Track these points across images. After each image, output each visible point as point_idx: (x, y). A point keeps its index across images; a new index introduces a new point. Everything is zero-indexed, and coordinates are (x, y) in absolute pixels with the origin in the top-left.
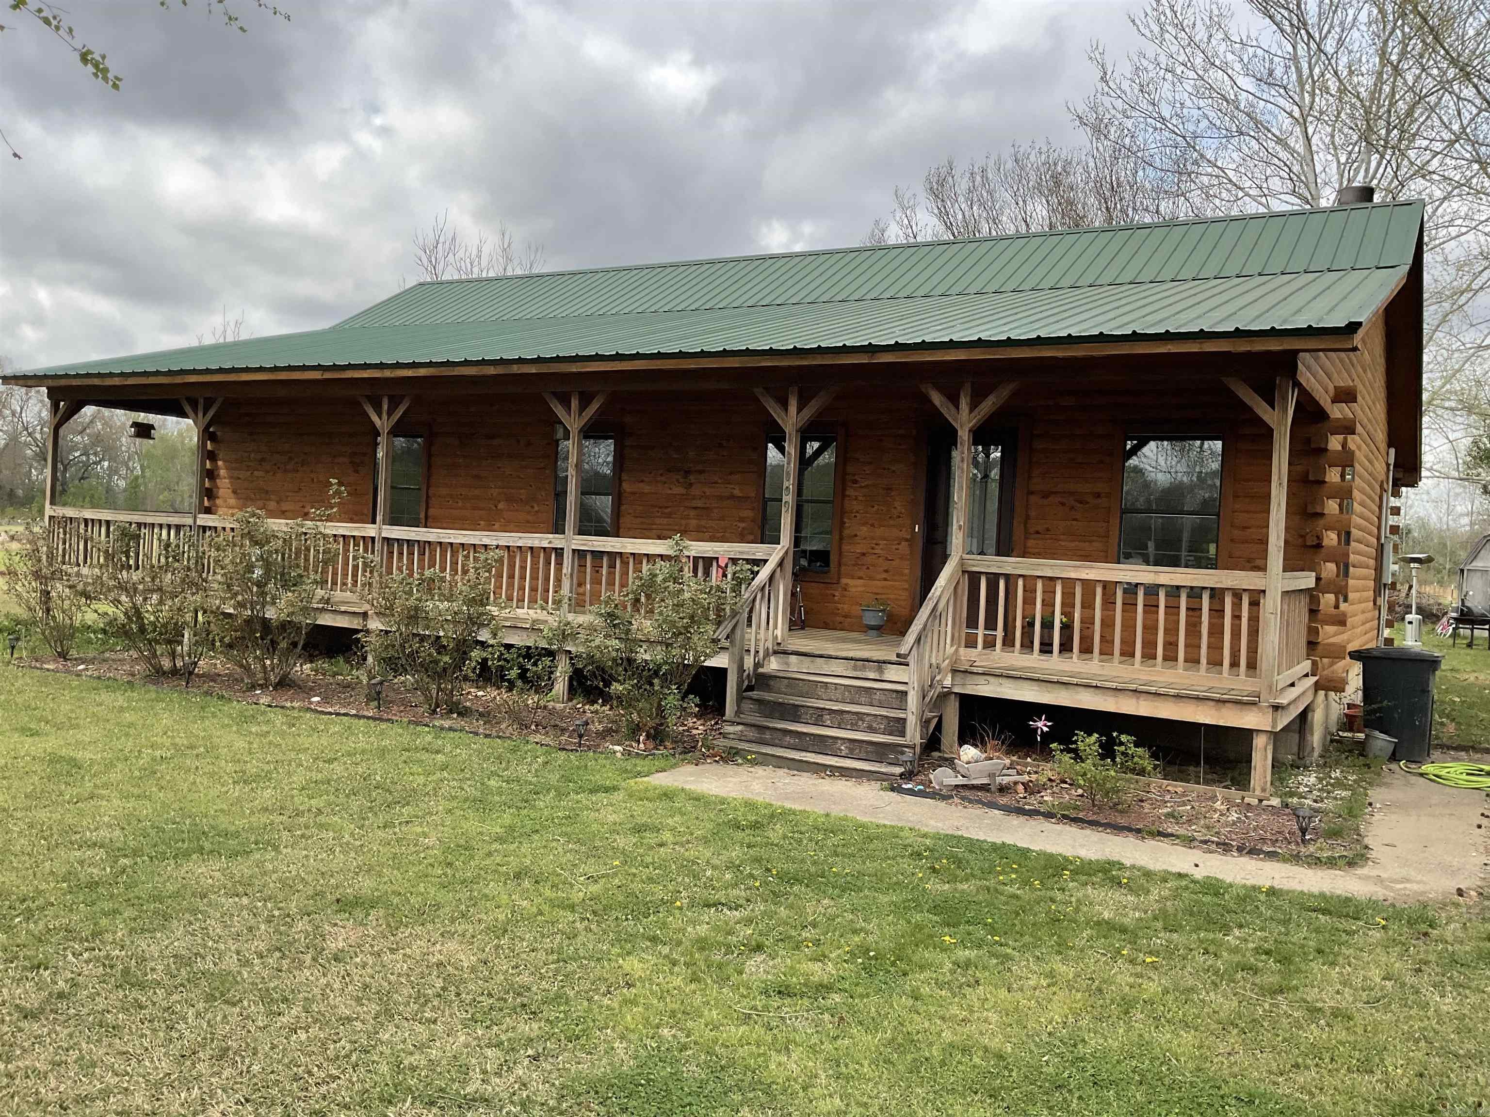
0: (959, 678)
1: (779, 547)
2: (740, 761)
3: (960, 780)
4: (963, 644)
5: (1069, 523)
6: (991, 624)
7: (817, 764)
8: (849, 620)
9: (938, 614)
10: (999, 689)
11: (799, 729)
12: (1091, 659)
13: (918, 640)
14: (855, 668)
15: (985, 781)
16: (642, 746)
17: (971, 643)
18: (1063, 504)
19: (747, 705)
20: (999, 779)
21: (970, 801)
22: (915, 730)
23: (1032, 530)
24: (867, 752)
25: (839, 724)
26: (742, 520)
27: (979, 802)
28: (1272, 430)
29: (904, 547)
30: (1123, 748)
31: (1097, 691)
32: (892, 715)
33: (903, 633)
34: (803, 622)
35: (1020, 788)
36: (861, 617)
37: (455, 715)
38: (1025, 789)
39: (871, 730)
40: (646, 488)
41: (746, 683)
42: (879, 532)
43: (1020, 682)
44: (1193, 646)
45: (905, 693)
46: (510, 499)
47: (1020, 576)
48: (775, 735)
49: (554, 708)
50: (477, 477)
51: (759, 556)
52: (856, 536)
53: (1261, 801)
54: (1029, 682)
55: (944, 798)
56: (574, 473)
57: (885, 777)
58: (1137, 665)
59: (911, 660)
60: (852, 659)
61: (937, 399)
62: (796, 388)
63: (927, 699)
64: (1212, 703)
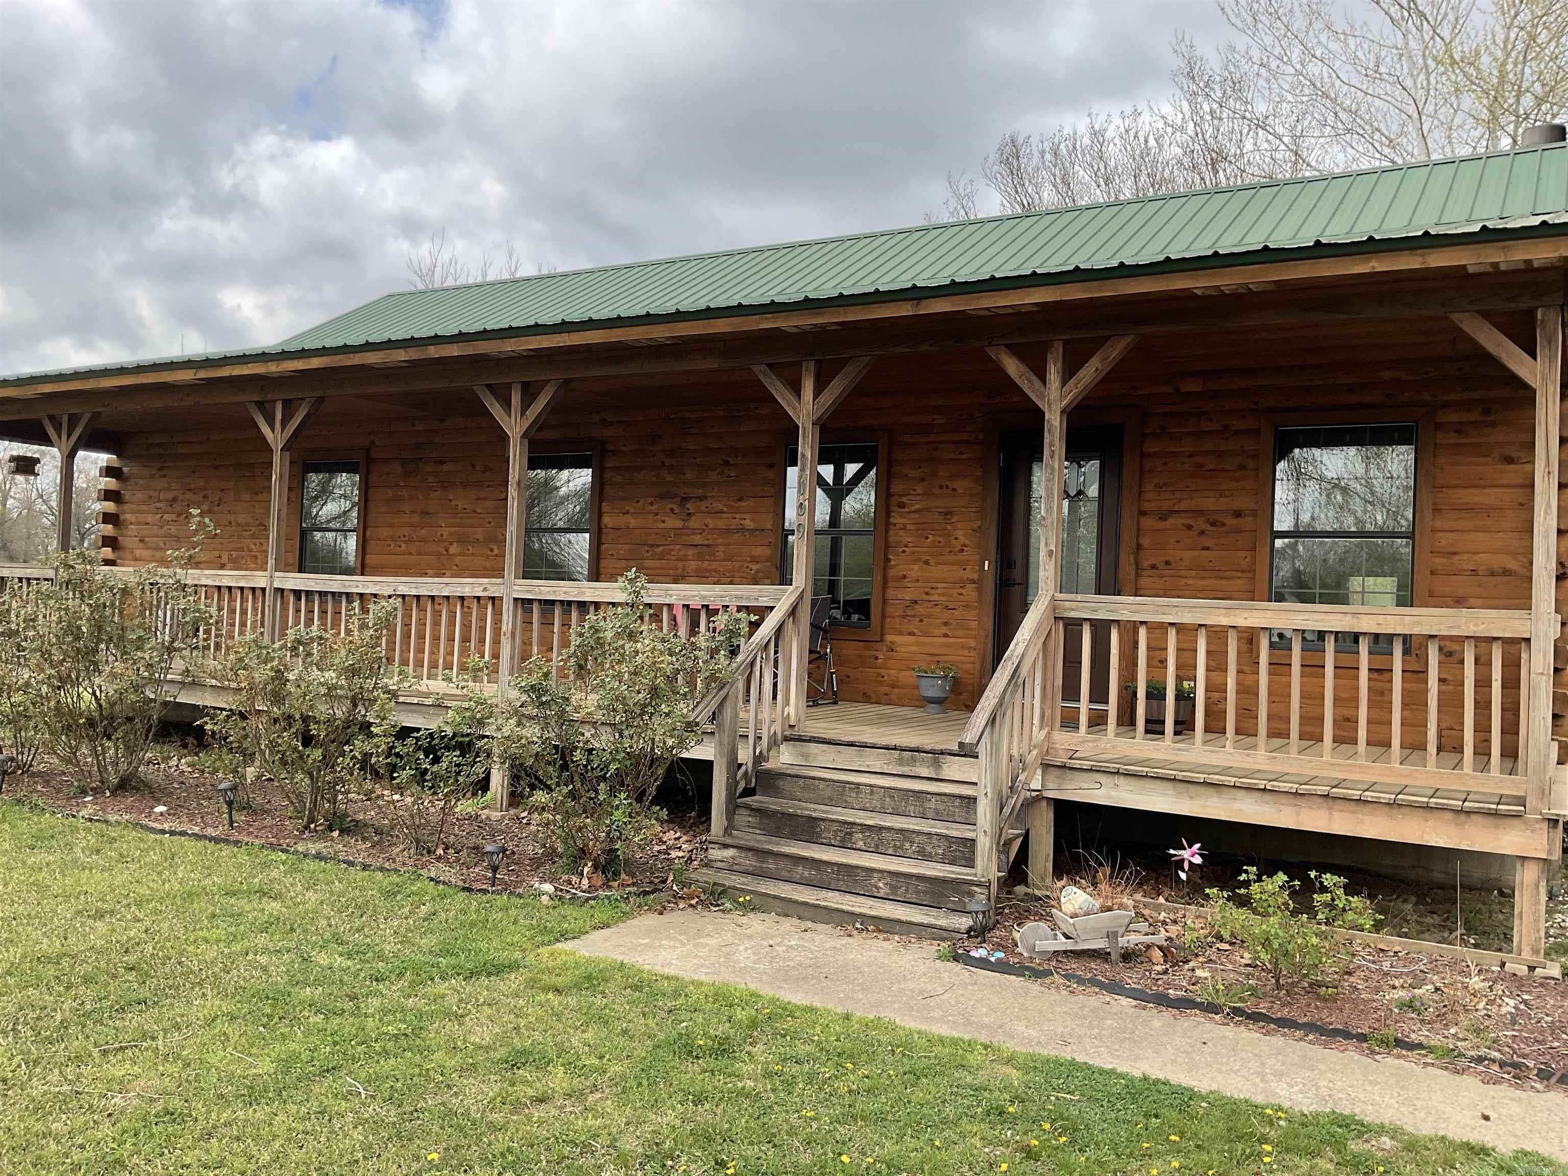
0: (1053, 774)
1: (791, 588)
2: (728, 905)
3: (1062, 944)
4: (1058, 724)
5: (1196, 553)
6: (1099, 693)
7: (842, 911)
8: (897, 691)
9: (1020, 681)
10: (1114, 793)
11: (817, 856)
12: (1254, 747)
13: (992, 721)
14: (901, 762)
15: (1099, 944)
16: (585, 882)
17: (1070, 722)
18: (1190, 527)
19: (743, 818)
20: (1122, 942)
21: (1080, 981)
22: (989, 859)
23: (1146, 564)
24: (917, 892)
25: (877, 846)
26: (754, 560)
27: (1094, 982)
28: (1534, 391)
29: (970, 593)
30: (1327, 897)
31: (1267, 797)
32: (955, 833)
33: (970, 707)
34: (835, 693)
35: (1157, 954)
36: (917, 687)
37: (336, 834)
38: (1165, 955)
39: (924, 855)
40: (633, 522)
41: (742, 785)
42: (936, 571)
43: (1149, 784)
44: (1379, 723)
45: (974, 800)
46: (463, 540)
47: (1142, 623)
48: (782, 864)
49: (488, 818)
50: (424, 513)
51: (764, 602)
52: (904, 577)
53: (1532, 969)
54: (1158, 782)
55: (1038, 974)
56: (515, 494)
57: (945, 934)
58: (1327, 758)
59: (982, 749)
60: (895, 749)
61: (1012, 367)
62: (812, 365)
63: (1007, 810)
64: (1448, 816)
